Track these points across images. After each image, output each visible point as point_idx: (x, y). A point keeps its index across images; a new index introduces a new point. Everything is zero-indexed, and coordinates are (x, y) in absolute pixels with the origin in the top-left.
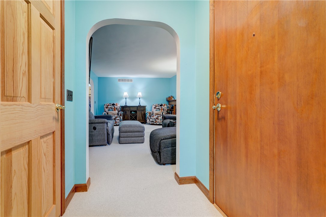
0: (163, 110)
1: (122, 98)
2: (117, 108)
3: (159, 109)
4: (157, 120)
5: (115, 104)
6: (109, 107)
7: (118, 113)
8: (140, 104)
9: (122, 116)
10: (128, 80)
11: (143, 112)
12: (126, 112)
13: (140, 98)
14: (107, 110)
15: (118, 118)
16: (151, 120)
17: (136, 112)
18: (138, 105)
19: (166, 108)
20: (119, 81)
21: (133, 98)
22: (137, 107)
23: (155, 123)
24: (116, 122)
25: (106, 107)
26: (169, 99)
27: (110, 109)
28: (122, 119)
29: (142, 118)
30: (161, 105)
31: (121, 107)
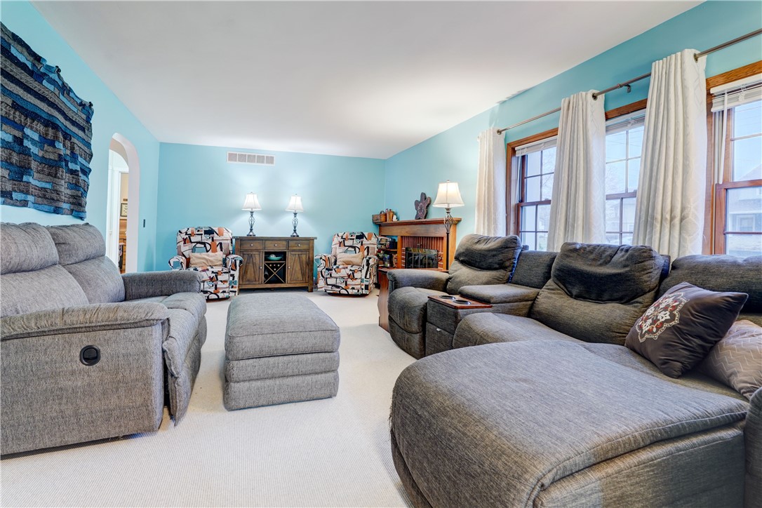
0: (366, 252)
1: (239, 212)
2: (221, 244)
3: (354, 247)
4: (349, 281)
5: (216, 229)
6: (194, 239)
7: (224, 260)
8: (295, 231)
9: (238, 268)
10: (261, 159)
11: (304, 257)
12: (251, 256)
13: (295, 214)
14: (186, 249)
15: (225, 277)
16: (330, 281)
17: (283, 255)
18: (288, 233)
19: (376, 246)
20: (229, 160)
21: (273, 213)
22: (287, 240)
23: (344, 292)
24: (216, 288)
25: (185, 240)
26: (383, 219)
27: (198, 245)
28: (236, 279)
29: (303, 275)
30: (361, 237)
31: (234, 240)
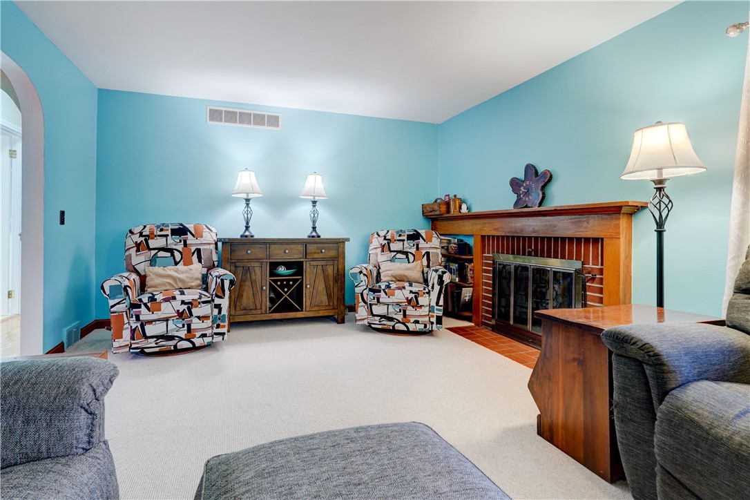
0: (425, 261)
1: (226, 200)
2: (198, 251)
3: (406, 253)
4: (410, 311)
5: (191, 227)
6: (153, 243)
7: (205, 279)
8: (314, 228)
9: (227, 293)
10: (259, 119)
11: (330, 269)
12: (247, 270)
13: (314, 202)
14: (139, 260)
15: (205, 310)
16: (378, 310)
17: (297, 267)
18: (304, 233)
19: (439, 251)
20: (212, 119)
21: (280, 202)
22: (304, 243)
23: (401, 327)
24: (189, 330)
25: (138, 245)
26: (443, 209)
27: (161, 254)
28: (225, 312)
29: (329, 297)
30: (415, 236)
31: (220, 244)
